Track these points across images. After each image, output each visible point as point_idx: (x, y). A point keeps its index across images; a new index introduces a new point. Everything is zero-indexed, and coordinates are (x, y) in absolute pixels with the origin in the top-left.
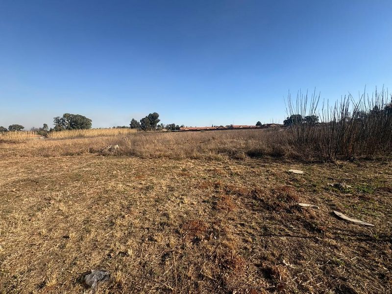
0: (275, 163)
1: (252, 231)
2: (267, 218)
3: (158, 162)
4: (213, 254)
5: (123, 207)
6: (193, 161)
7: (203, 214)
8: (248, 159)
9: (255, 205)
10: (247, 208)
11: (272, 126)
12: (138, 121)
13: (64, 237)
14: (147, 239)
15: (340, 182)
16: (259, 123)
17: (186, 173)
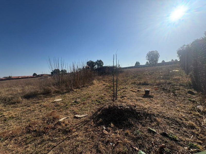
0: (45, 99)
15: (76, 99)
16: (35, 74)
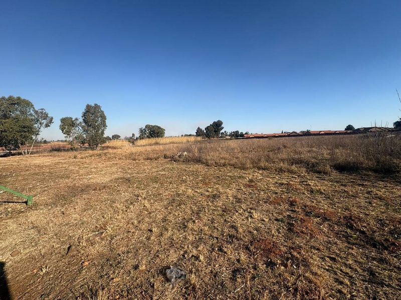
0: (381, 183)
1: (348, 271)
2: (374, 259)
3: (223, 170)
4: (293, 285)
5: (193, 212)
6: (260, 172)
7: (276, 234)
8: (335, 174)
9: (351, 237)
10: (339, 238)
11: (371, 130)
12: (203, 129)
13: (149, 230)
14: (217, 249)
16: (349, 128)
17: (253, 184)
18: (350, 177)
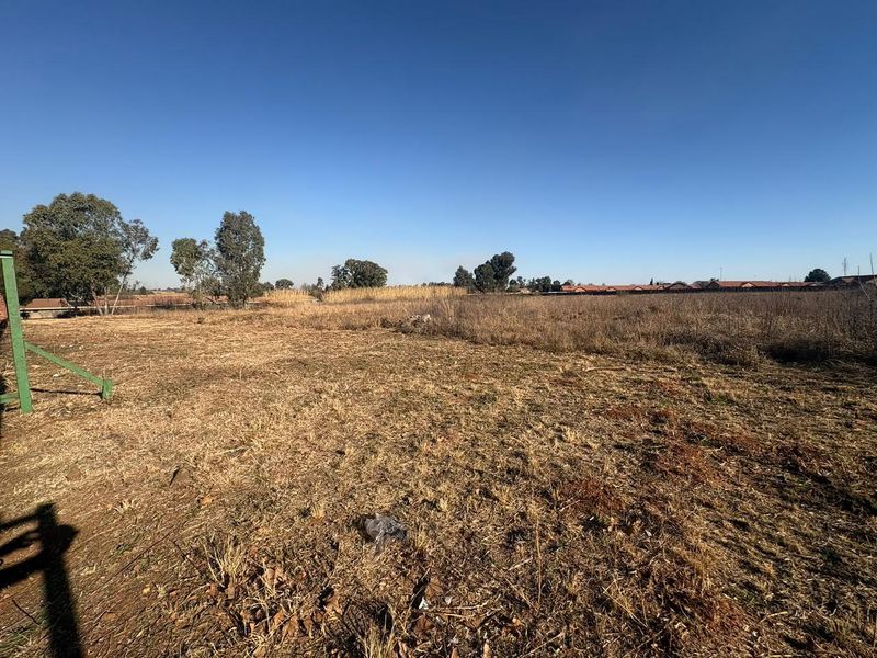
1: (775, 549)
2: (842, 531)
3: (507, 352)
4: (640, 565)
6: (592, 358)
7: (614, 472)
9: (792, 487)
10: (761, 488)
13: (338, 452)
14: (478, 491)
16: (817, 275)
17: (572, 380)
18: (806, 373)
